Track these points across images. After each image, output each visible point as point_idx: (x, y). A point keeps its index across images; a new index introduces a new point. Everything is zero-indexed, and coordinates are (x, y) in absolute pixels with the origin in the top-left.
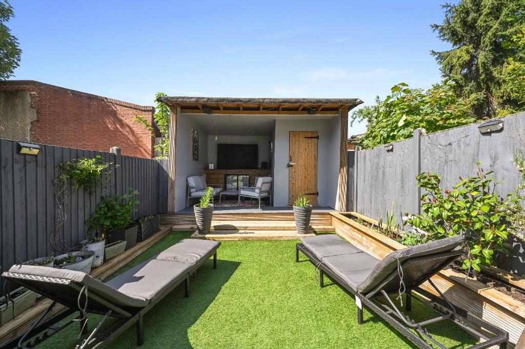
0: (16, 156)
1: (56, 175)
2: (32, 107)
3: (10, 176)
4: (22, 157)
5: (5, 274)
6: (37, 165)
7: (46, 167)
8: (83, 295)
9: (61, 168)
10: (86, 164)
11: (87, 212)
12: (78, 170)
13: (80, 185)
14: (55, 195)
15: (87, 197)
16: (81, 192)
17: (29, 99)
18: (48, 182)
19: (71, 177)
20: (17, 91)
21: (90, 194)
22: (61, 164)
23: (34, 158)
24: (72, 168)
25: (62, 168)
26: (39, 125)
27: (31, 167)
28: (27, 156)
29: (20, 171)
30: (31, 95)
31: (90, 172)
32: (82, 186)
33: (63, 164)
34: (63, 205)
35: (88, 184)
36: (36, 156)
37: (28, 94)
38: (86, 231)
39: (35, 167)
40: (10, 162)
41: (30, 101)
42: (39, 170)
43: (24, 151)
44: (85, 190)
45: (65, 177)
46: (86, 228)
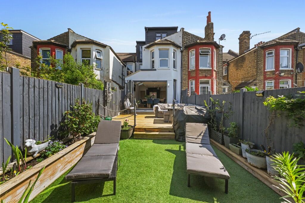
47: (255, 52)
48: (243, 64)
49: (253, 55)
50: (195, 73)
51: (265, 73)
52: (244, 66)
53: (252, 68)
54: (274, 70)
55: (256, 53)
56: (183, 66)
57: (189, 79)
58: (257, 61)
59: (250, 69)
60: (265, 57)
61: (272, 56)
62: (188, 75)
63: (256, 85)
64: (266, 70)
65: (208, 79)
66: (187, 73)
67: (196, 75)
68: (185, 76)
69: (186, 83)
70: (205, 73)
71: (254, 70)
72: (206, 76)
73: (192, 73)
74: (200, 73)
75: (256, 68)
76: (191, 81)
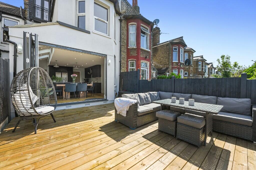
47: (167, 45)
48: (156, 54)
49: (165, 48)
50: (136, 52)
51: (173, 63)
52: (157, 56)
53: (164, 58)
54: (178, 61)
55: (168, 47)
56: (122, 40)
57: (128, 58)
58: (169, 53)
59: (162, 58)
60: (172, 51)
61: (176, 51)
62: (127, 53)
63: (168, 72)
64: (173, 61)
65: (147, 61)
66: (126, 51)
67: (137, 54)
68: (124, 54)
69: (125, 63)
70: (145, 54)
71: (167, 60)
72: (146, 58)
73: (133, 52)
74: (141, 53)
75: (168, 58)
76: (130, 61)
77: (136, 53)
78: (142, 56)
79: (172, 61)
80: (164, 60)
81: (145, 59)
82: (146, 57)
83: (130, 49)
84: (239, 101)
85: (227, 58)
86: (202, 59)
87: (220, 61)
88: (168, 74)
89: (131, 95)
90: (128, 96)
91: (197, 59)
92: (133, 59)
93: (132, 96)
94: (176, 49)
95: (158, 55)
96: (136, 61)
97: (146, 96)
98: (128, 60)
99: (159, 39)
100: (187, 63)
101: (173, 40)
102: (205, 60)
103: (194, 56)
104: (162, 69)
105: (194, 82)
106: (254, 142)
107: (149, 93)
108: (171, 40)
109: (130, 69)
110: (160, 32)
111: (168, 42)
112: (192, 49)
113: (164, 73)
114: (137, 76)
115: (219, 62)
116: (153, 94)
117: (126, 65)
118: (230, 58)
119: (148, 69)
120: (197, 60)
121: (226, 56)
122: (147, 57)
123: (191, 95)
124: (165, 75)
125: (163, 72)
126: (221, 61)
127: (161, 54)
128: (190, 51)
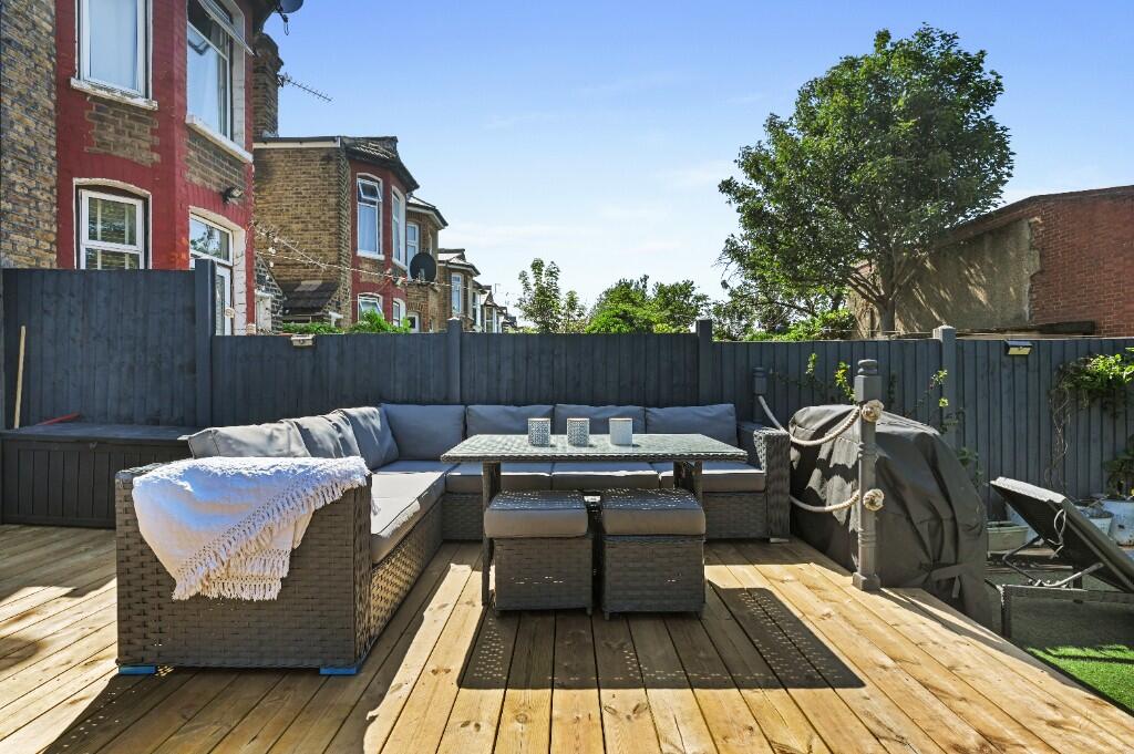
0: (1005, 359)
1: (1054, 383)
2: (1032, 247)
3: (998, 384)
4: (1010, 359)
5: (993, 482)
6: (1027, 369)
7: (1039, 371)
8: (1060, 519)
9: (1060, 371)
10: (1101, 365)
11: (1108, 448)
12: (1087, 375)
13: (1092, 400)
14: (1051, 412)
15: (1107, 421)
16: (1095, 412)
17: (1027, 234)
18: (1043, 391)
19: (1077, 386)
20: (1008, 225)
21: (1114, 416)
22: (1061, 367)
23: (1024, 359)
24: (1079, 371)
25: (1063, 372)
26: (1044, 279)
27: (1020, 371)
28: (1016, 358)
29: (1009, 377)
30: (1030, 224)
31: (1109, 380)
32: (1098, 401)
33: (1064, 367)
34: (1064, 428)
35: (1111, 399)
36: (1026, 356)
37: (1026, 225)
38: (1105, 480)
39: (1024, 372)
40: (998, 365)
41: (1028, 237)
42: (1030, 375)
43: (1013, 351)
44: (1103, 408)
45: (1066, 386)
46: (1106, 475)
49: (319, 169)
50: (146, 135)
51: (357, 261)
53: (311, 227)
54: (382, 257)
55: (333, 166)
58: (338, 204)
59: (300, 226)
60: (356, 198)
61: (374, 203)
62: (57, 120)
63: (338, 309)
64: (361, 253)
65: (232, 220)
66: (51, 106)
67: (156, 157)
68: (30, 122)
69: (37, 201)
70: (216, 169)
71: (326, 238)
72: (225, 200)
73: (117, 132)
74: (192, 153)
75: (333, 230)
76: (86, 195)
77: (153, 149)
78: (196, 180)
79: (355, 249)
80: (307, 235)
81: (221, 200)
82: (226, 194)
83: (95, 98)
84: (709, 414)
85: (551, 274)
86: (462, 262)
87: (529, 280)
88: (335, 315)
89: (262, 434)
90: (245, 444)
91: (448, 262)
92: (118, 184)
93: (271, 438)
94: (372, 192)
95: (269, 198)
96: (145, 200)
97: (340, 435)
98: (76, 181)
99: (276, 110)
100: (423, 271)
101: (356, 141)
102: (475, 270)
103: (440, 246)
104: (299, 289)
105: (553, 352)
106: (772, 540)
107: (345, 414)
108: (350, 138)
109: (91, 252)
110: (281, 72)
111: (333, 139)
112: (434, 209)
113: (319, 309)
114: (192, 311)
115: (526, 285)
116: (365, 417)
117: (48, 212)
118: (560, 276)
119: (236, 275)
120: (445, 267)
121: (547, 264)
122: (236, 193)
123: (553, 410)
124: (320, 319)
125: (311, 304)
126: (532, 280)
127: (291, 202)
128: (427, 215)
